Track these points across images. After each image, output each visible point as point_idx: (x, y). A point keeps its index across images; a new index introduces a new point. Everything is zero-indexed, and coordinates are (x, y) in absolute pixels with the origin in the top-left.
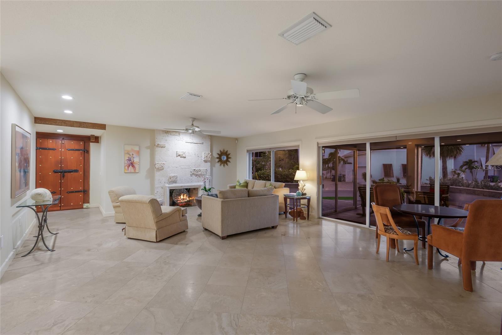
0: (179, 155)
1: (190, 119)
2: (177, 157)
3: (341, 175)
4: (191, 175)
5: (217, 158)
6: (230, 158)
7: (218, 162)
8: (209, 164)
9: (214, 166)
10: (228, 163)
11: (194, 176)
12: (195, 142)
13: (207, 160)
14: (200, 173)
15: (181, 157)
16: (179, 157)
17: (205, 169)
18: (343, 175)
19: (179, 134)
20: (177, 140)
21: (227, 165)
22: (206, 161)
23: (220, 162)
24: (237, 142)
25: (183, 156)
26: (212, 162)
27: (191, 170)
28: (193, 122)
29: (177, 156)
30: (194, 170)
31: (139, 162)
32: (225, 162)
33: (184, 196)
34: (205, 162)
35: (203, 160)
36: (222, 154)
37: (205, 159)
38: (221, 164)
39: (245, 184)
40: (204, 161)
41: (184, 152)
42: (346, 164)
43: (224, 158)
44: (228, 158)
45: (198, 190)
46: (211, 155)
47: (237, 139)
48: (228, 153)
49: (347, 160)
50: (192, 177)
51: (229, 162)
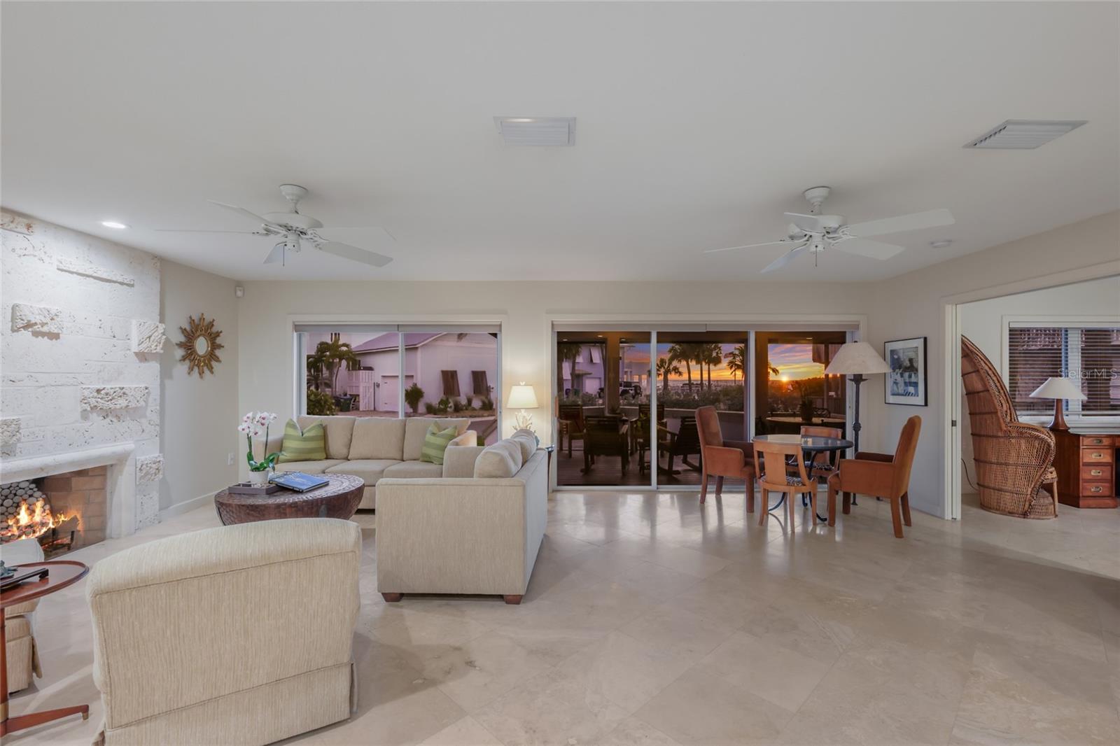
0: (28, 326)
2: (13, 331)
4: (85, 415)
5: (180, 345)
6: (220, 346)
7: (184, 359)
8: (154, 367)
9: (171, 377)
10: (214, 363)
11: (95, 418)
12: (105, 276)
13: (150, 354)
14: (122, 402)
15: (36, 334)
16: (26, 334)
17: (143, 386)
18: (352, 395)
19: (29, 227)
20: (13, 250)
21: (212, 373)
22: (143, 357)
23: (187, 362)
24: (239, 293)
25: (45, 329)
26: (163, 359)
27: (86, 393)
29: (15, 330)
30: (98, 391)
32: (204, 361)
33: (31, 512)
34: (141, 361)
35: (135, 348)
36: (197, 331)
37: (144, 345)
38: (191, 369)
40: (136, 354)
41: (54, 312)
42: (360, 369)
43: (201, 346)
44: (215, 346)
45: (104, 475)
46: (163, 334)
47: (238, 284)
48: (214, 330)
49: (361, 361)
50: (86, 425)
51: (218, 360)
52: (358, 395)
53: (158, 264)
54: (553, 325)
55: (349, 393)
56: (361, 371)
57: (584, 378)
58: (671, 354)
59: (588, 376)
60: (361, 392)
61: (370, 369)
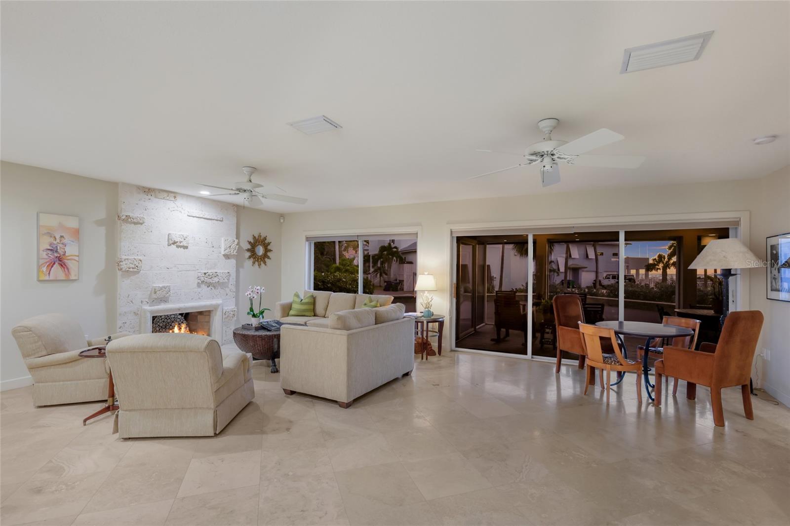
0: (174, 243)
1: (243, 168)
2: (168, 245)
3: (396, 280)
4: (199, 285)
5: (248, 250)
6: (270, 251)
7: (250, 257)
8: (233, 262)
9: (243, 267)
10: (266, 260)
11: (204, 286)
12: (208, 217)
13: (230, 255)
14: (216, 280)
15: (178, 247)
16: (174, 247)
17: (226, 271)
18: (400, 280)
19: (175, 197)
20: (169, 209)
21: (266, 265)
22: (227, 257)
23: (252, 259)
24: (282, 221)
25: (182, 244)
26: (238, 257)
27: (199, 274)
28: (250, 176)
29: (169, 245)
30: (205, 274)
31: (78, 256)
32: (261, 259)
33: (180, 329)
34: (226, 259)
35: (223, 253)
36: (256, 242)
37: (227, 251)
38: (254, 263)
39: (311, 300)
40: (224, 255)
41: (185, 236)
42: (404, 263)
43: (260, 250)
44: (267, 250)
45: (210, 315)
46: (237, 245)
47: (282, 216)
48: (266, 242)
49: (405, 258)
50: (199, 290)
51: (269, 258)
52: (403, 281)
53: (236, 209)
54: (451, 232)
55: (398, 279)
56: (405, 265)
57: (580, 271)
58: (670, 251)
59: (585, 269)
60: (405, 278)
61: (411, 263)
